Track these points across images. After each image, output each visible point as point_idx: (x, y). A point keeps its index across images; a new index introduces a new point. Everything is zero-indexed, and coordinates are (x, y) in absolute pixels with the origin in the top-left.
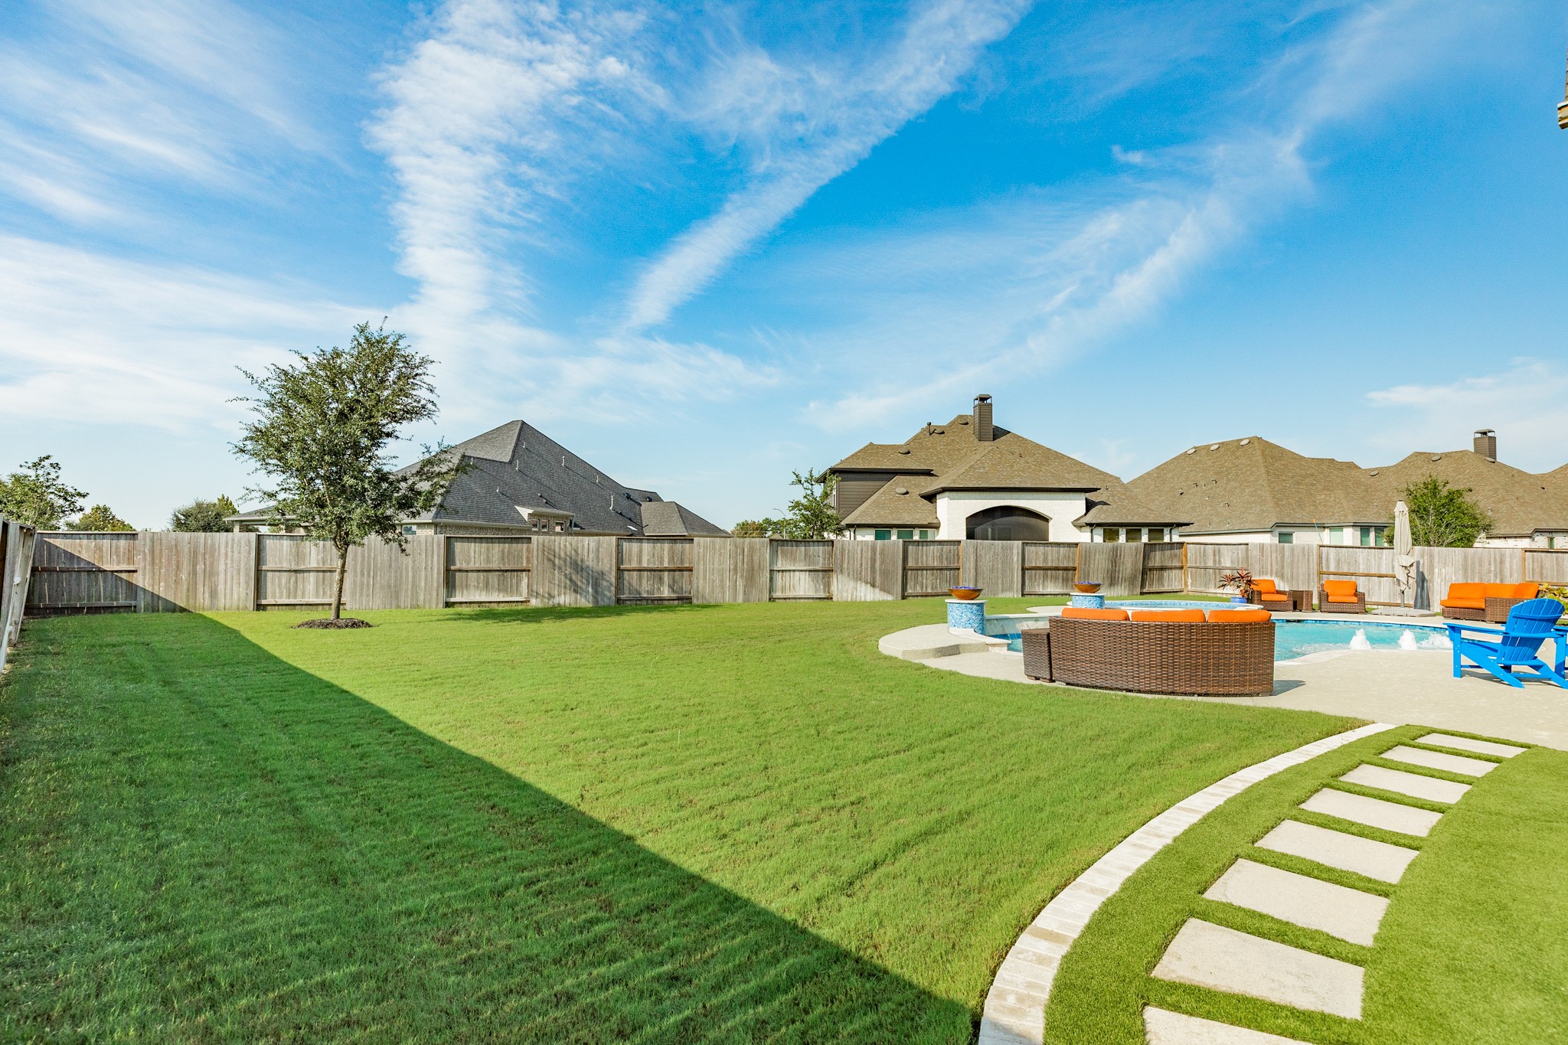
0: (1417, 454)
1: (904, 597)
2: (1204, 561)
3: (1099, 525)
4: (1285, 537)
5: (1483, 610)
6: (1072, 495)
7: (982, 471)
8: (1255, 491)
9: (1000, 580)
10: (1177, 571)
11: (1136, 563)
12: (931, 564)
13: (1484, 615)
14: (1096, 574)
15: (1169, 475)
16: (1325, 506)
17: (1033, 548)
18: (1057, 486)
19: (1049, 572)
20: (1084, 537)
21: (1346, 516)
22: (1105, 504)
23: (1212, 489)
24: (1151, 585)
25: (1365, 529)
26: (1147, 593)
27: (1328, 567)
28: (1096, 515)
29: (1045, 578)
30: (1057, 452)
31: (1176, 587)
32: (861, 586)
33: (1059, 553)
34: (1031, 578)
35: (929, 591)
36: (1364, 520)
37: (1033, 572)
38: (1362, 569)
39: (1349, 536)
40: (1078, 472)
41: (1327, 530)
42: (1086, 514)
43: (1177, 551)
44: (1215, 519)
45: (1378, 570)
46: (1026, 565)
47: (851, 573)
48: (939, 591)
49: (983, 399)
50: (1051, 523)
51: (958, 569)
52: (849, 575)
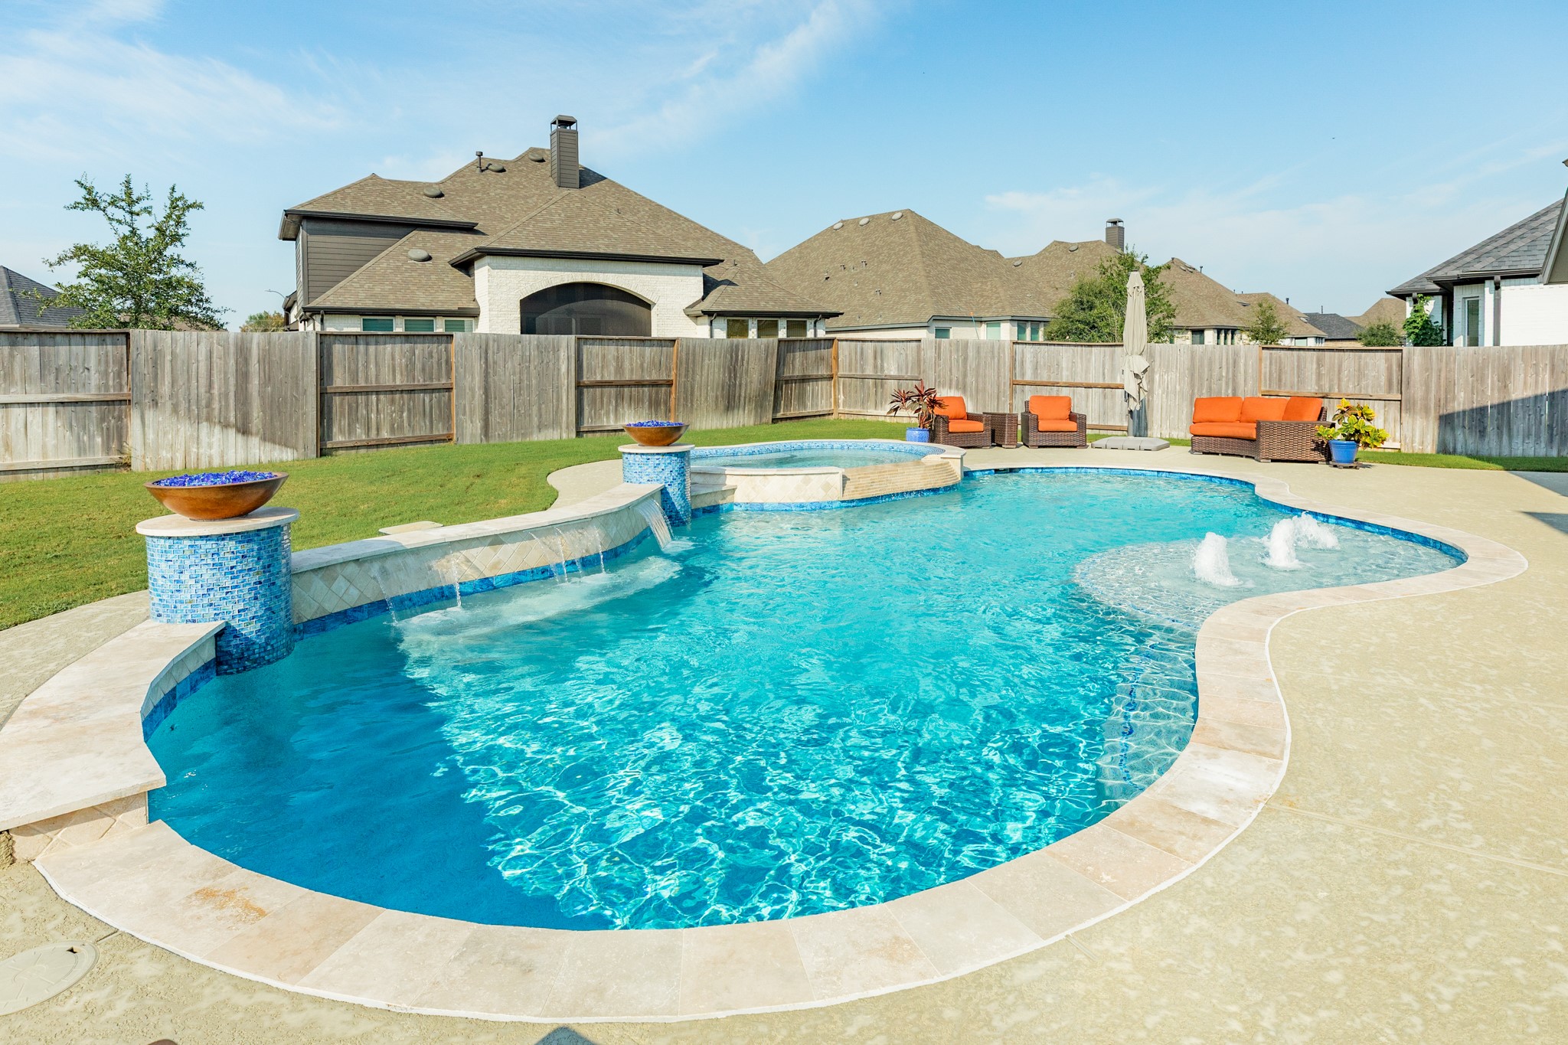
0: (1057, 244)
1: (322, 452)
2: (862, 366)
3: (721, 314)
4: (942, 333)
5: (1252, 440)
6: (683, 268)
7: (548, 225)
8: (910, 276)
9: (535, 409)
10: (825, 383)
11: (766, 372)
12: (387, 380)
13: (1257, 450)
14: (704, 392)
15: (814, 255)
16: (982, 296)
17: (596, 349)
18: (662, 253)
19: (626, 389)
20: (700, 331)
21: (1003, 308)
22: (730, 283)
23: (861, 272)
24: (788, 407)
25: (1021, 323)
26: (781, 419)
27: (1023, 375)
28: (718, 300)
29: (620, 398)
30: (670, 211)
31: (822, 408)
32: (211, 434)
33: (642, 356)
34: (593, 402)
35: (385, 434)
36: (1020, 313)
37: (598, 390)
38: (1065, 378)
39: (1007, 332)
40: (698, 239)
41: (984, 326)
42: (703, 299)
43: (824, 352)
44: (865, 310)
45: (1086, 378)
46: (585, 379)
47: (183, 406)
48: (408, 433)
49: (565, 123)
50: (654, 311)
51: (449, 390)
52: (175, 409)
